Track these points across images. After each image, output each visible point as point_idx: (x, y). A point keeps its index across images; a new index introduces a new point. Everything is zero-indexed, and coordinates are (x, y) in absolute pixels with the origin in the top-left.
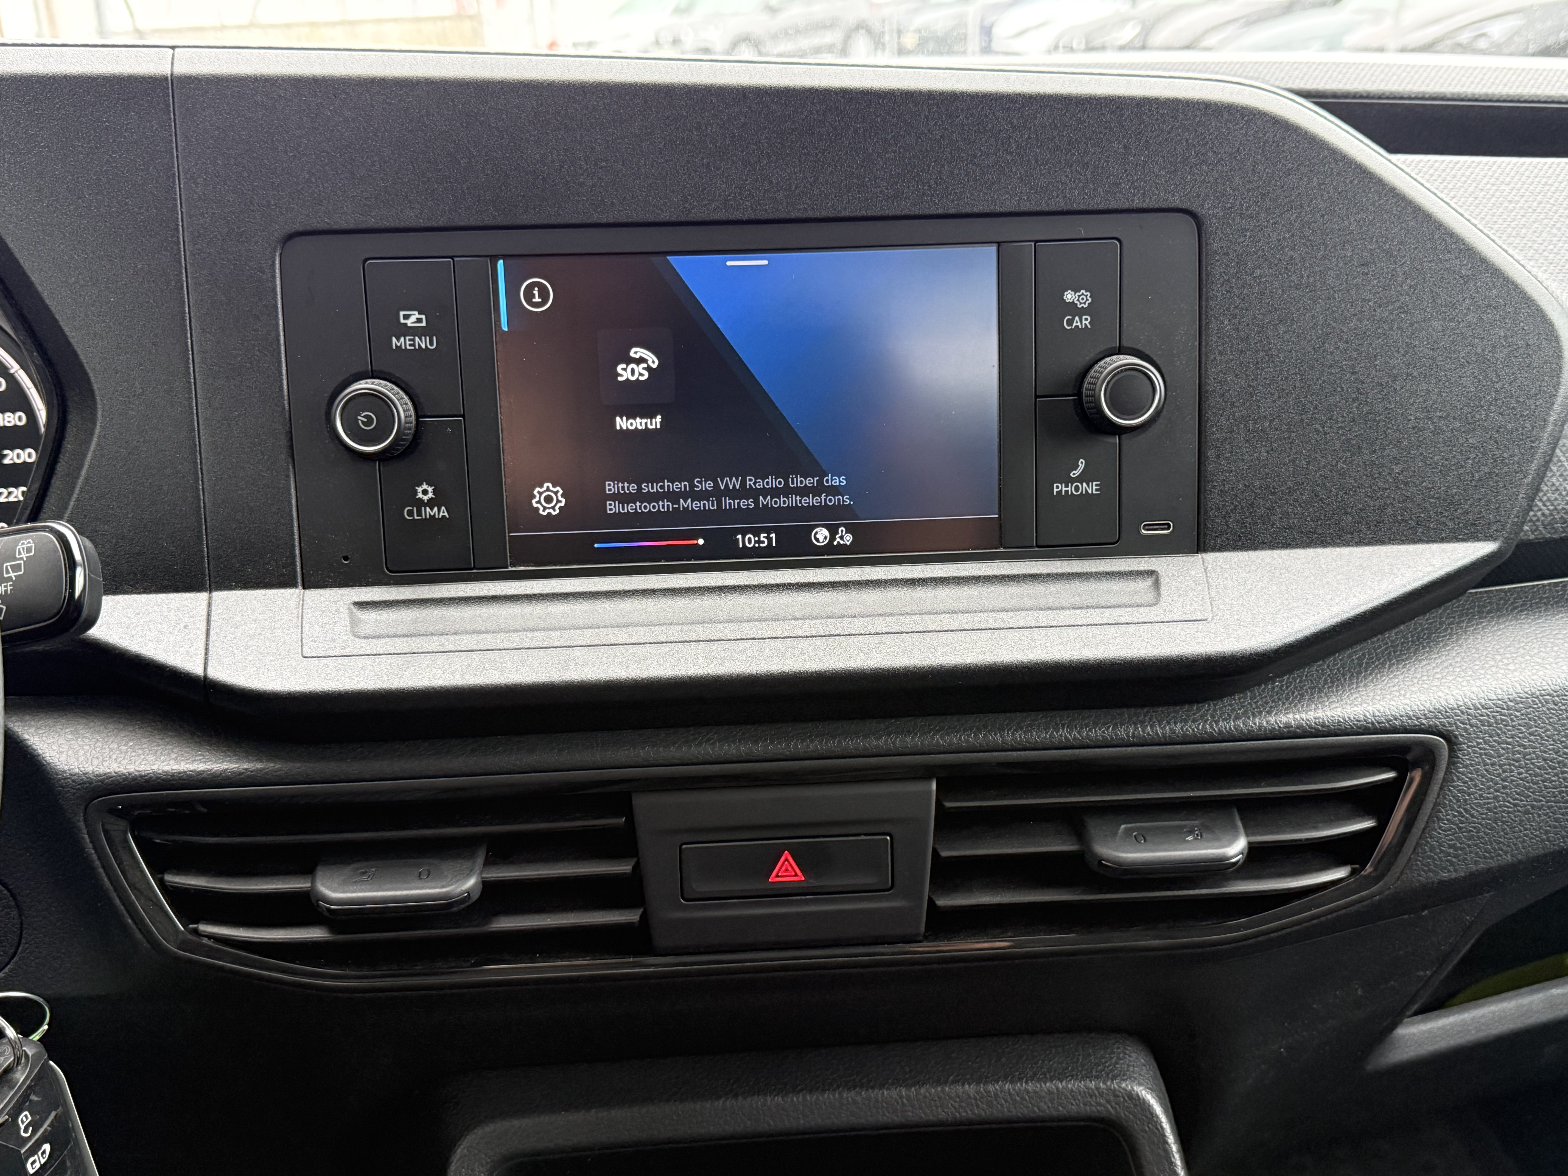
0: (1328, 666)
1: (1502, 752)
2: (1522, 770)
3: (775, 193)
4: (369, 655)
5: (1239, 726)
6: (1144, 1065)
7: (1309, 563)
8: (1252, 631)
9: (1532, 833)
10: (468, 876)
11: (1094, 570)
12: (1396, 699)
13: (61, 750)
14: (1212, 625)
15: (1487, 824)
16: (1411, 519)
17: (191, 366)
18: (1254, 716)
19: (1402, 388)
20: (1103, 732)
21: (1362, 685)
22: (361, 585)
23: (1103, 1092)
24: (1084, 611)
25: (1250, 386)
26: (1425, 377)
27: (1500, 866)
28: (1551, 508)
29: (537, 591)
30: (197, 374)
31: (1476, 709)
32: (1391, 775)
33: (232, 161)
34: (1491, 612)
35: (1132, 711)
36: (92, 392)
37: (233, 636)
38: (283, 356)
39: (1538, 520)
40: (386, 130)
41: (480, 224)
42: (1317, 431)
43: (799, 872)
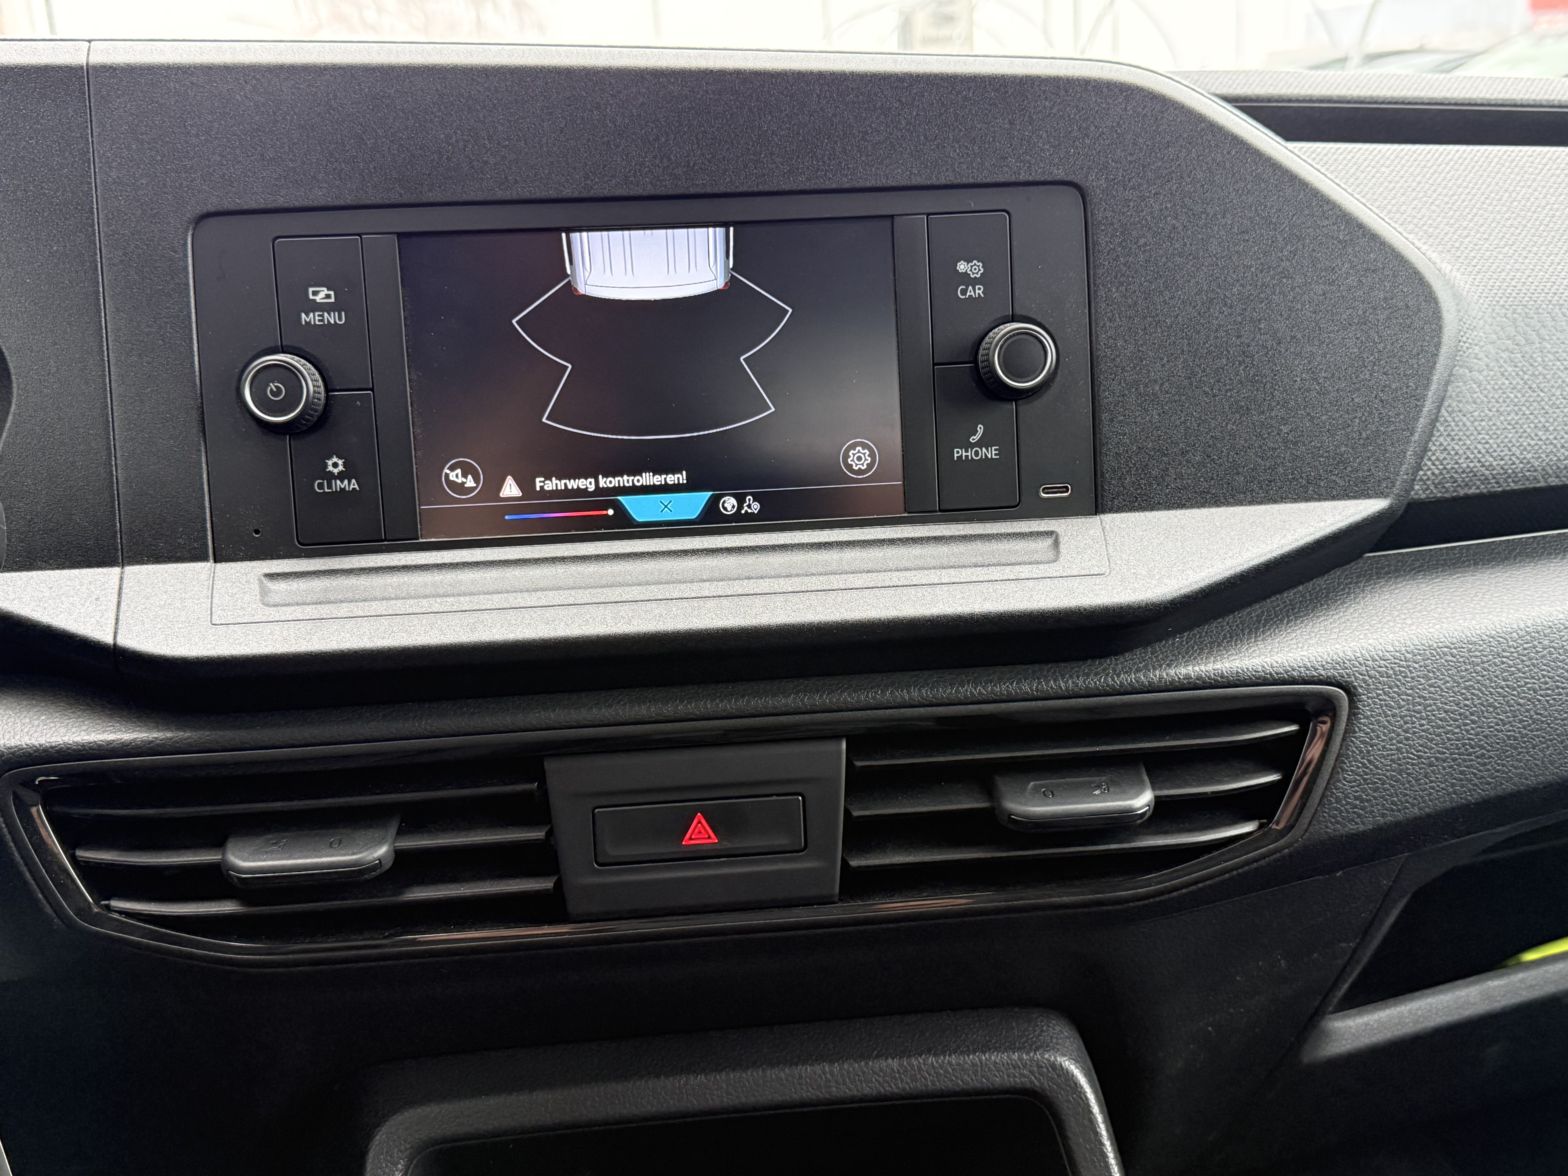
0: (1228, 623)
1: (1402, 703)
2: (1423, 722)
3: (673, 169)
4: (277, 622)
5: (1140, 678)
6: (1068, 1038)
7: (1203, 521)
8: (1148, 583)
9: (1438, 786)
10: (380, 843)
11: (995, 532)
12: (1293, 651)
14: (1109, 578)
15: (1391, 775)
16: (1302, 477)
17: (105, 344)
18: (1154, 669)
19: (1287, 350)
20: (1007, 687)
21: (1260, 639)
22: (272, 558)
23: (1026, 1063)
24: (985, 569)
25: (1139, 351)
26: (1309, 339)
27: (1407, 819)
28: (1441, 467)
29: (447, 560)
30: (110, 352)
31: (1374, 660)
32: (1293, 728)
33: (146, 146)
34: (1389, 573)
35: (1036, 667)
36: (6, 370)
37: (143, 607)
38: (195, 334)
39: (1428, 479)
40: (295, 113)
41: (387, 202)
42: (1206, 393)
43: (712, 835)
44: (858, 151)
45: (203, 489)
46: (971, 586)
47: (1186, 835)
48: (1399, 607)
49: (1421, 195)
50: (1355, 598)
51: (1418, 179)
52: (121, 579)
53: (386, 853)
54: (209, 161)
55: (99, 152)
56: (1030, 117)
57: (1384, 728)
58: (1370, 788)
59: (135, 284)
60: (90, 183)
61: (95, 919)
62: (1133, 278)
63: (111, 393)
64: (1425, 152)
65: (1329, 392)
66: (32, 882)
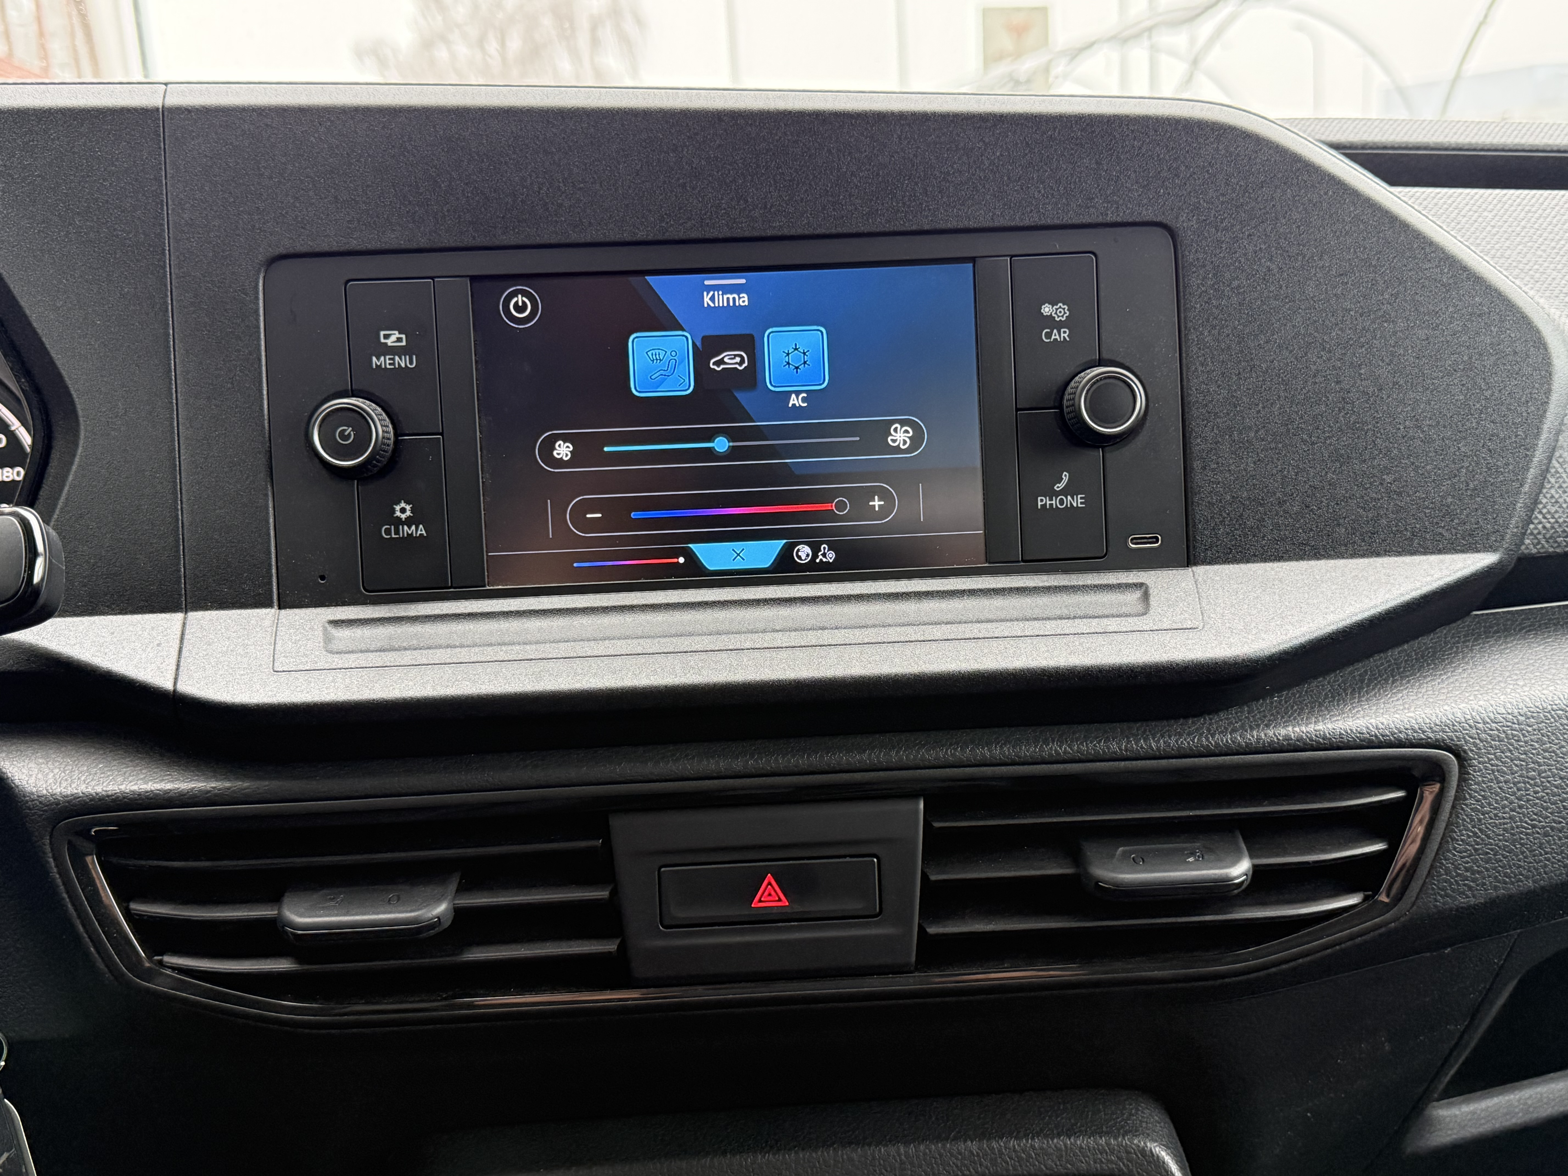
44: (940, 192)
45: (269, 534)
46: (1056, 639)
47: (1286, 907)
48: (1510, 667)
49: (1526, 239)
50: (1463, 658)
51: (1523, 223)
52: (184, 624)
53: (446, 909)
54: (282, 203)
55: (172, 194)
56: (1118, 157)
57: (1497, 795)
58: (1482, 859)
60: (163, 225)
61: (148, 975)
62: (1226, 321)
64: (1528, 197)
66: (85, 935)
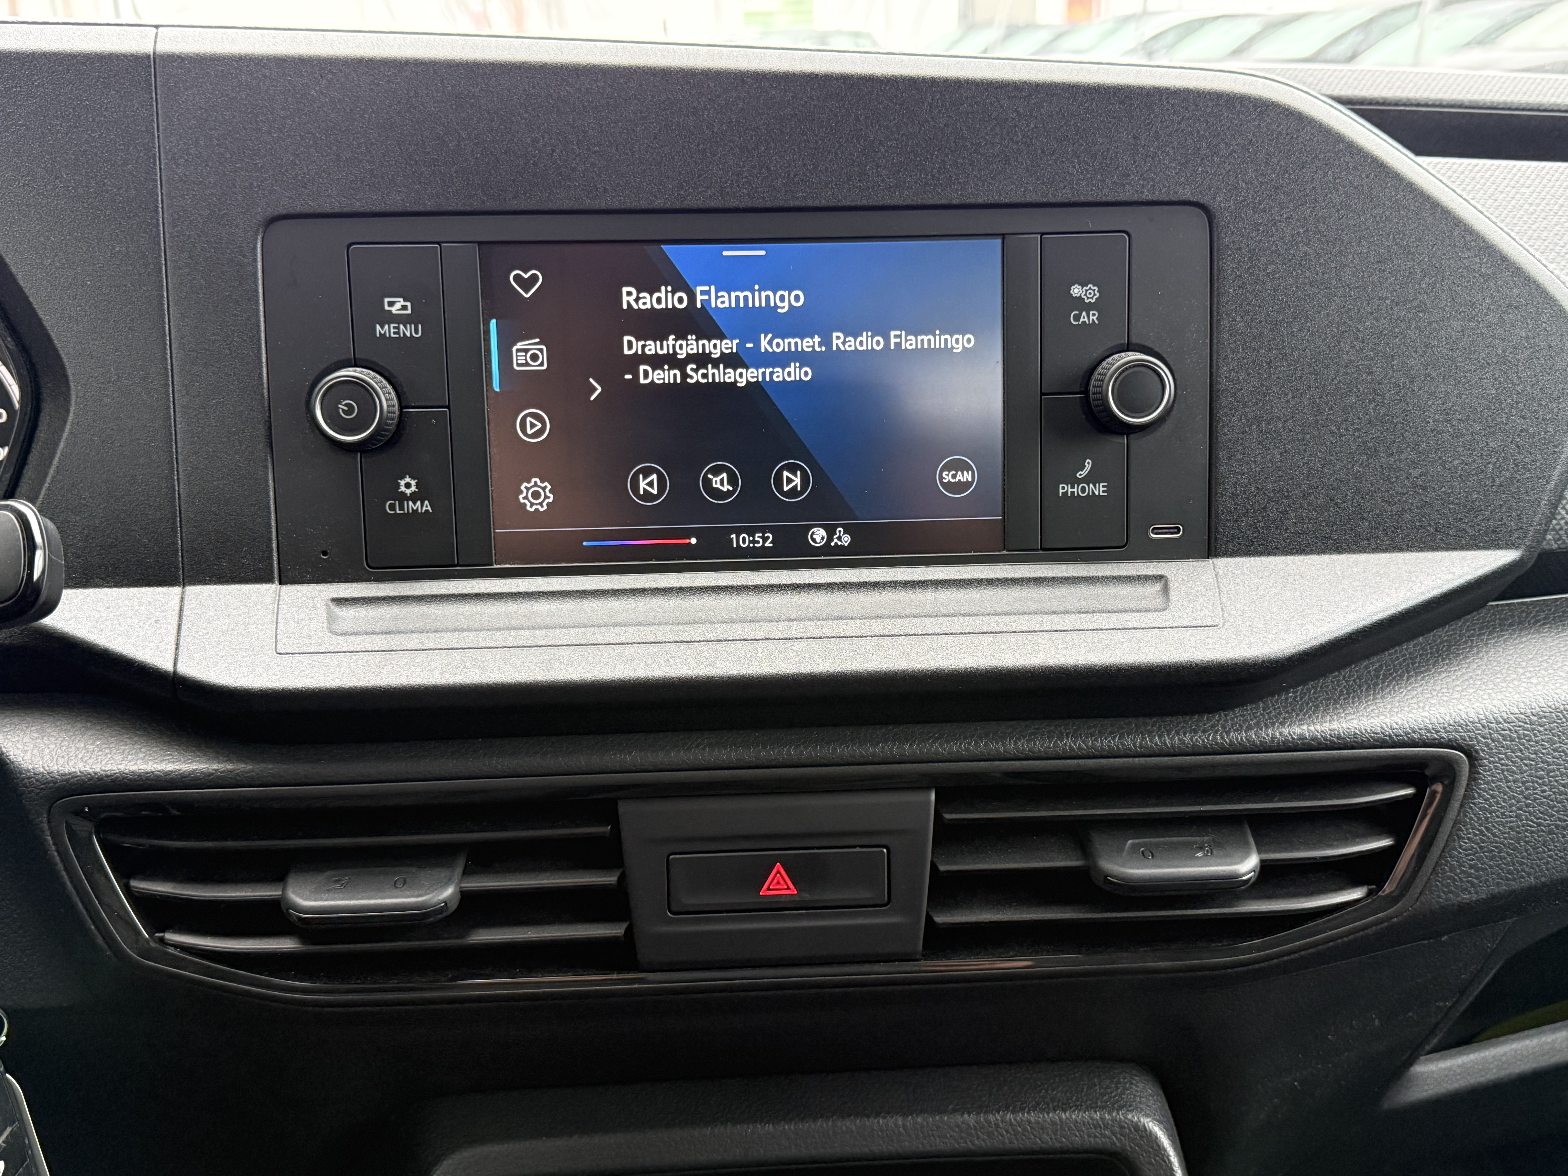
0: (1344, 678)
2: (1545, 788)
3: (772, 181)
4: (345, 652)
5: (1251, 736)
6: (1150, 1095)
7: (1324, 569)
8: (1265, 637)
9: (1556, 855)
10: (446, 885)
11: (1100, 574)
12: (1414, 711)
13: (26, 748)
14: (1223, 631)
15: (1509, 843)
16: (1430, 525)
17: (168, 352)
18: (1267, 727)
19: (1420, 389)
20: (1109, 741)
21: (1379, 696)
22: (340, 581)
23: (1108, 1123)
24: (1090, 616)
25: (1262, 385)
26: (1444, 378)
27: (1522, 889)
29: (522, 589)
30: (174, 360)
31: (1498, 723)
32: (1409, 791)
33: (215, 142)
34: (1513, 625)
35: (1141, 719)
36: (65, 376)
37: (205, 632)
38: (263, 342)
39: (1561, 529)
40: (373, 111)
41: (468, 208)
42: (1332, 432)
43: (792, 886)
59: (201, 289)
63: (174, 404)
65: (1463, 435)
